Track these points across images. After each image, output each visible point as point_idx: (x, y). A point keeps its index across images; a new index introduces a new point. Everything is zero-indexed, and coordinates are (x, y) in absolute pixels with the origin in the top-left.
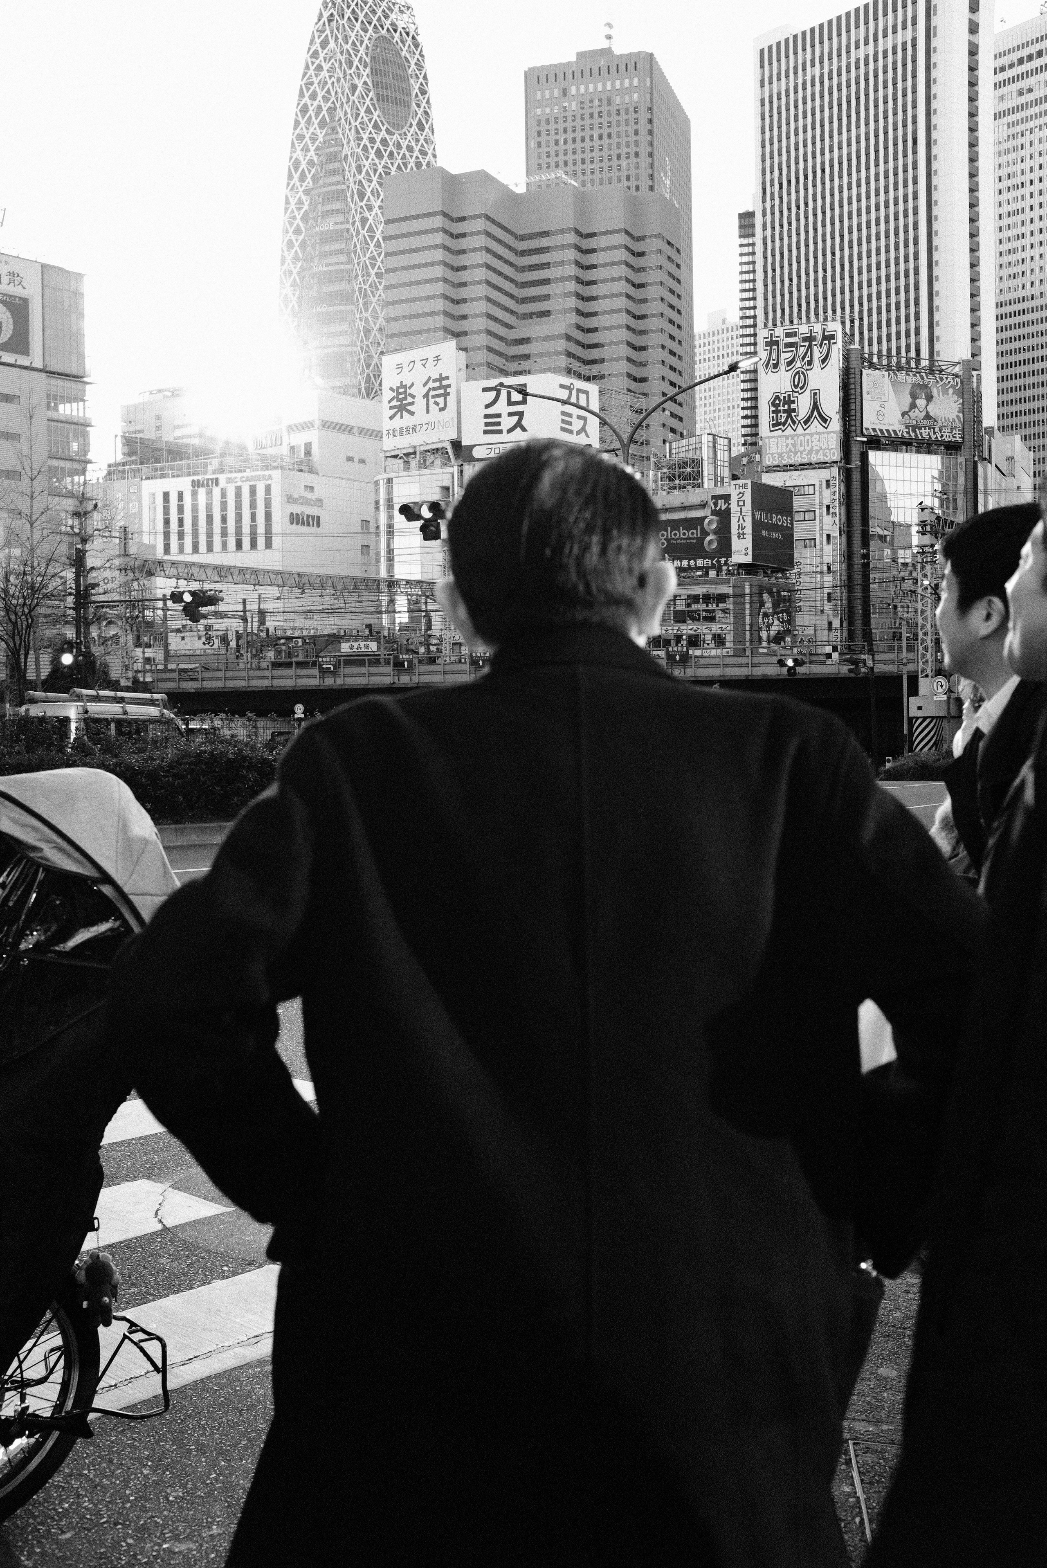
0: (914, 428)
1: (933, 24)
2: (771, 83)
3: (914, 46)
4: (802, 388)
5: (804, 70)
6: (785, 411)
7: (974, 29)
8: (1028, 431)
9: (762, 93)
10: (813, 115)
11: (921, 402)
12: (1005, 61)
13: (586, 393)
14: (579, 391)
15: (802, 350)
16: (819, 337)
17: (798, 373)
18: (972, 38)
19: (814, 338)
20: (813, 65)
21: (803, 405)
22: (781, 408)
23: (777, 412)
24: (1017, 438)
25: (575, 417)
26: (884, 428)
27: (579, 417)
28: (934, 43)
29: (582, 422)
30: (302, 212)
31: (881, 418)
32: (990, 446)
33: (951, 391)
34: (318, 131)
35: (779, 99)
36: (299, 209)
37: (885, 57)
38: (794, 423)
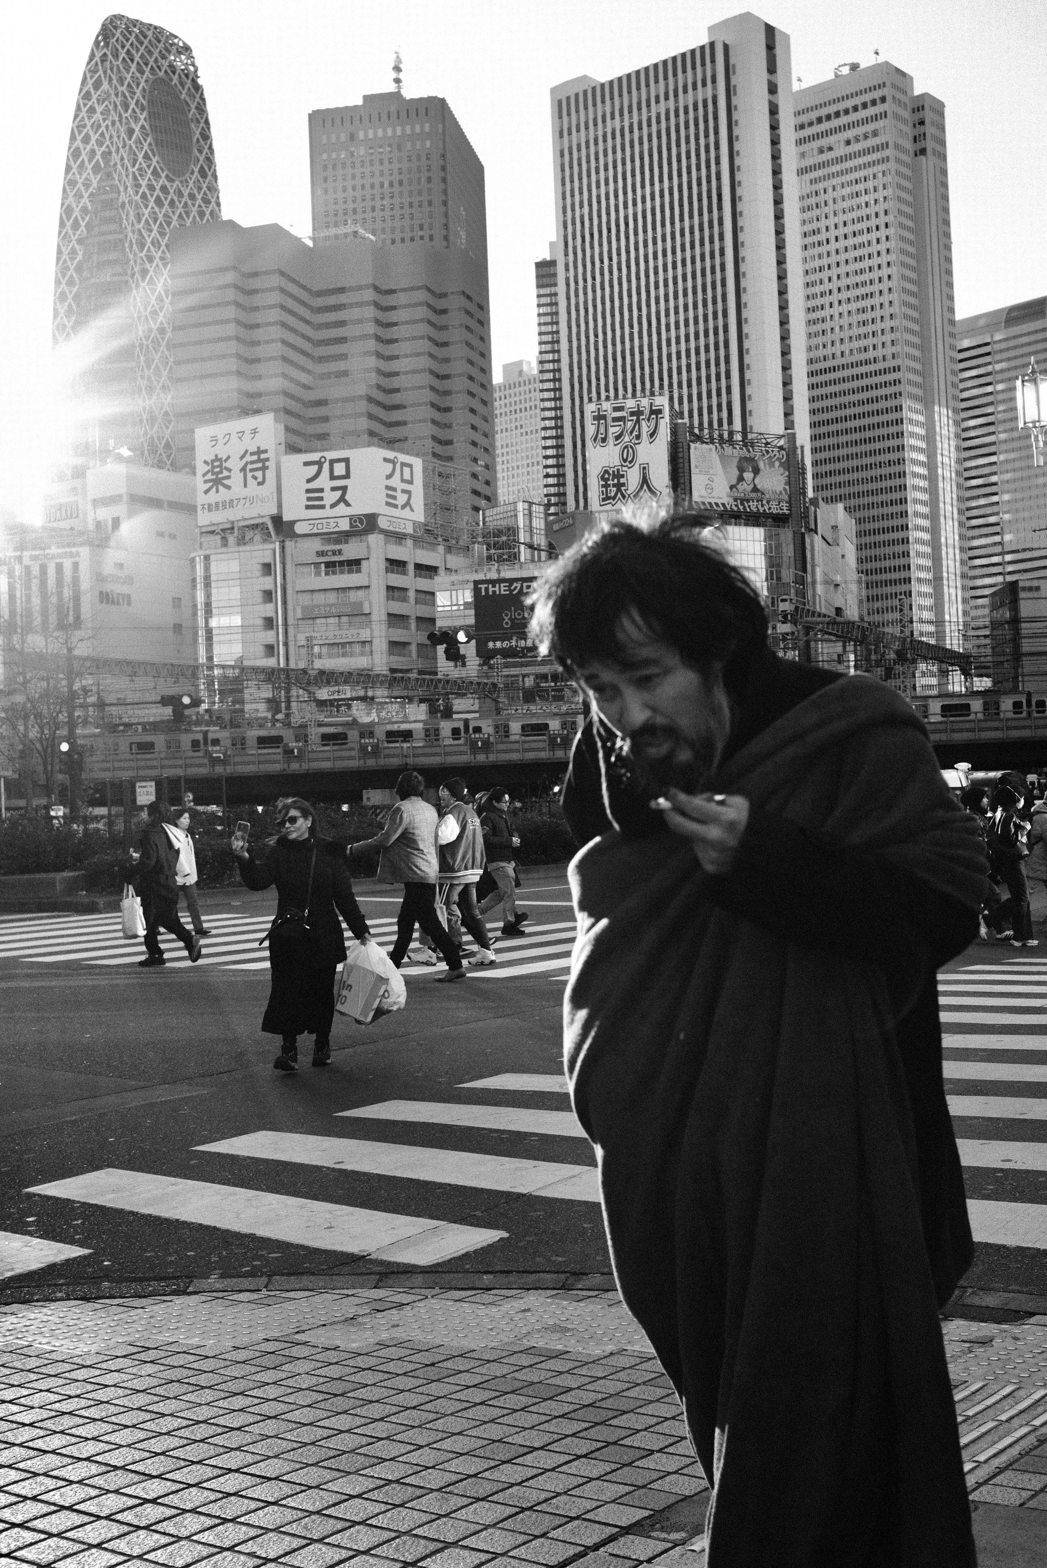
0: (742, 501)
1: (732, 83)
2: (570, 134)
3: (715, 103)
4: (630, 462)
5: (604, 121)
6: (614, 486)
7: (773, 89)
8: (853, 502)
9: (562, 144)
10: (615, 167)
11: (748, 476)
12: (804, 118)
13: (410, 466)
14: (403, 464)
15: (630, 425)
16: (647, 412)
17: (626, 447)
18: (772, 98)
19: (642, 413)
20: (613, 118)
21: (633, 478)
22: (610, 482)
23: (606, 486)
24: (840, 506)
25: (399, 491)
26: (713, 501)
27: (404, 491)
28: (734, 101)
29: (406, 496)
30: (76, 262)
31: (709, 491)
32: (816, 517)
33: (777, 464)
34: (92, 176)
35: (579, 150)
36: (72, 259)
37: (686, 112)
38: (624, 497)
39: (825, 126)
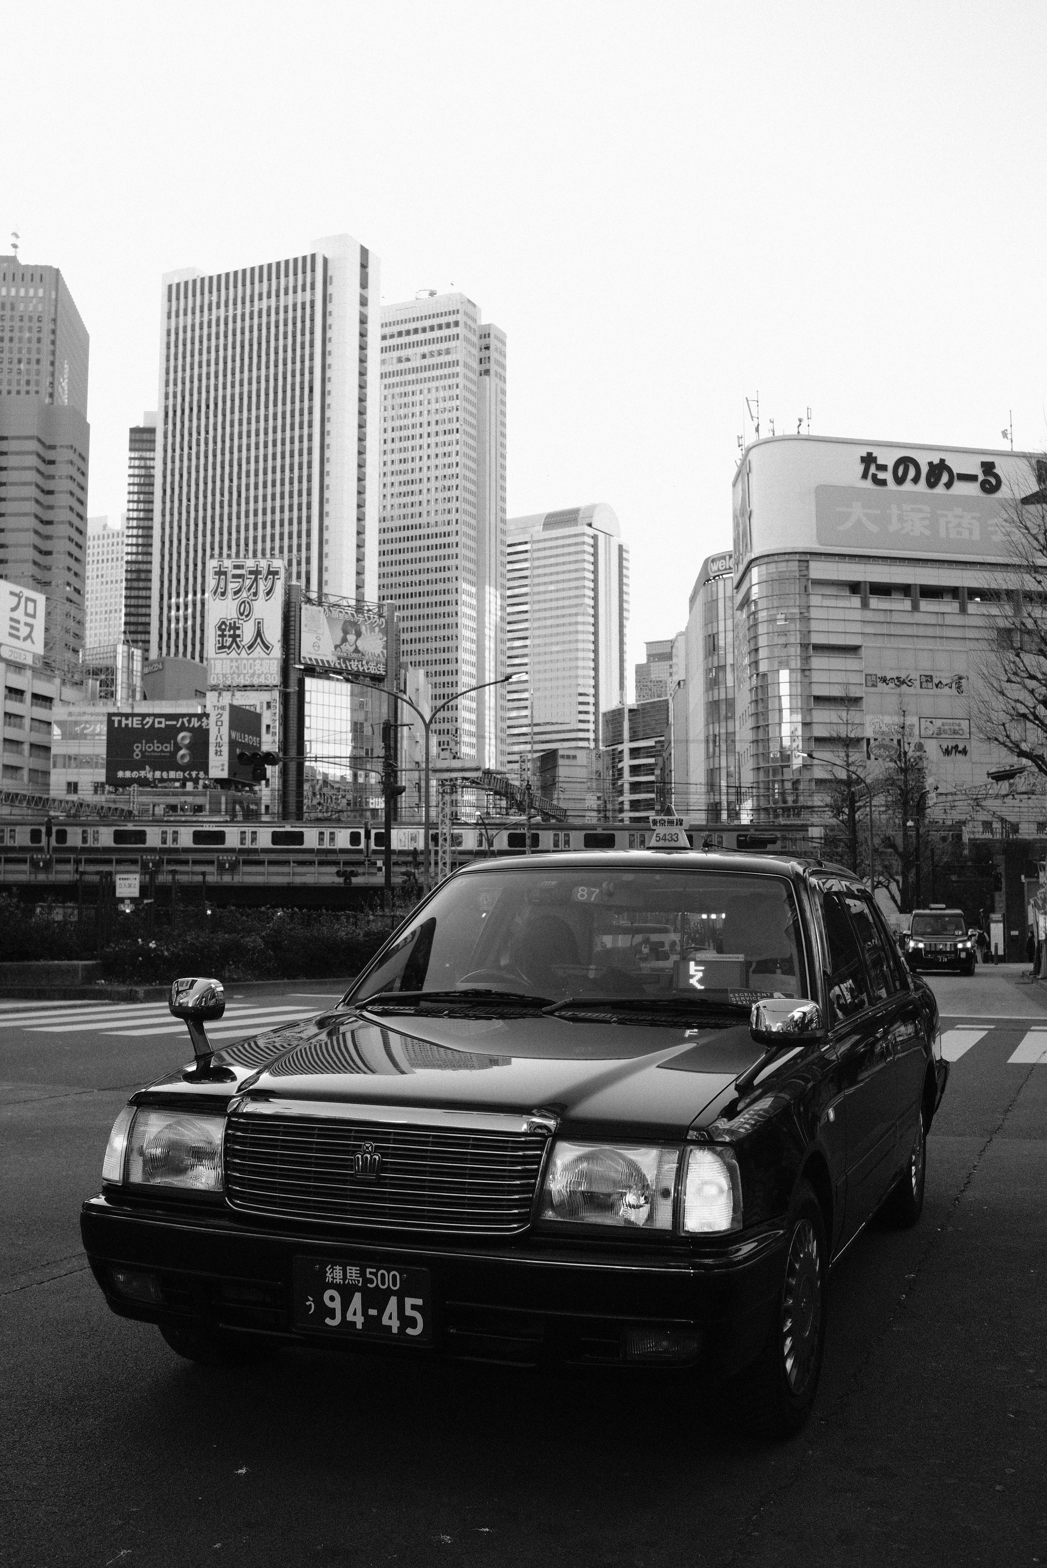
0: (345, 660)
1: (329, 292)
2: (177, 316)
3: (312, 307)
4: (247, 616)
5: (210, 309)
6: (230, 636)
7: (364, 302)
8: (433, 669)
9: (169, 324)
10: (217, 351)
11: (351, 637)
12: (388, 331)
13: (34, 601)
14: (28, 599)
15: (248, 582)
16: (265, 572)
17: (244, 602)
18: (363, 310)
19: (260, 573)
20: (218, 307)
21: (248, 632)
22: (227, 633)
23: (223, 636)
24: (421, 672)
25: (22, 623)
26: (319, 658)
27: (26, 624)
28: (330, 308)
29: (28, 629)
31: (316, 648)
32: (405, 680)
33: (377, 629)
35: (185, 332)
37: (286, 311)
38: (238, 647)
39: (405, 340)
